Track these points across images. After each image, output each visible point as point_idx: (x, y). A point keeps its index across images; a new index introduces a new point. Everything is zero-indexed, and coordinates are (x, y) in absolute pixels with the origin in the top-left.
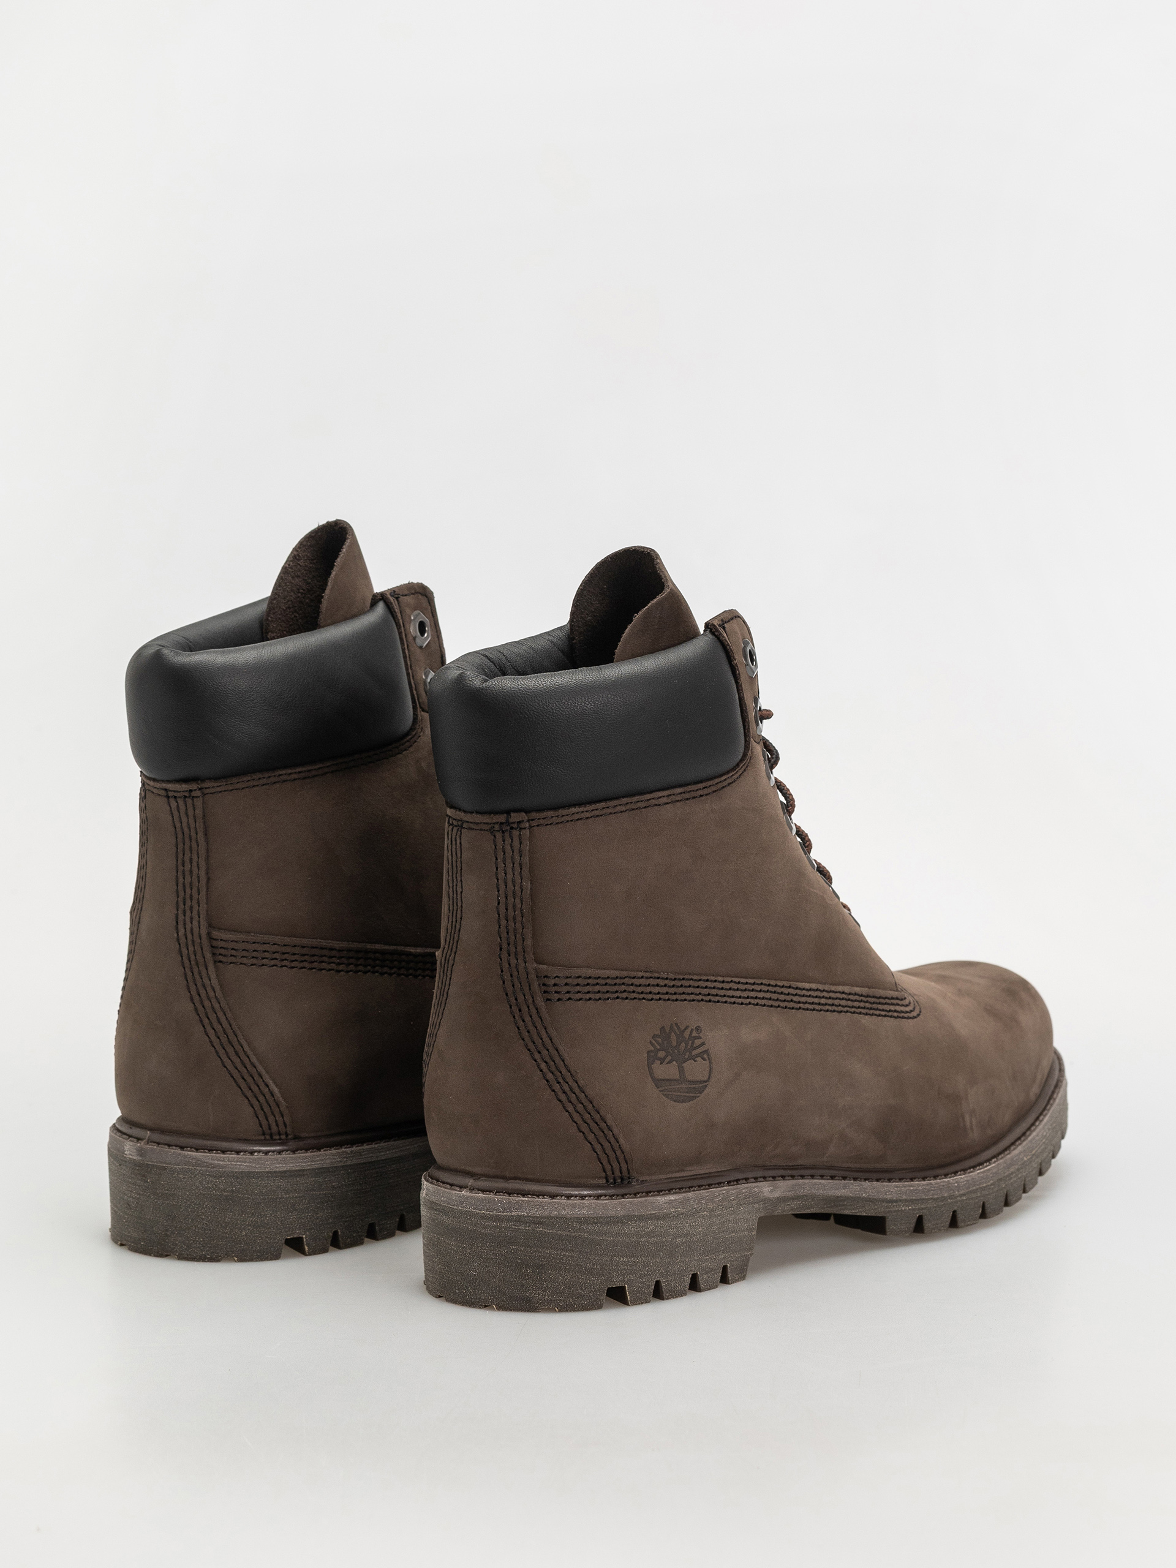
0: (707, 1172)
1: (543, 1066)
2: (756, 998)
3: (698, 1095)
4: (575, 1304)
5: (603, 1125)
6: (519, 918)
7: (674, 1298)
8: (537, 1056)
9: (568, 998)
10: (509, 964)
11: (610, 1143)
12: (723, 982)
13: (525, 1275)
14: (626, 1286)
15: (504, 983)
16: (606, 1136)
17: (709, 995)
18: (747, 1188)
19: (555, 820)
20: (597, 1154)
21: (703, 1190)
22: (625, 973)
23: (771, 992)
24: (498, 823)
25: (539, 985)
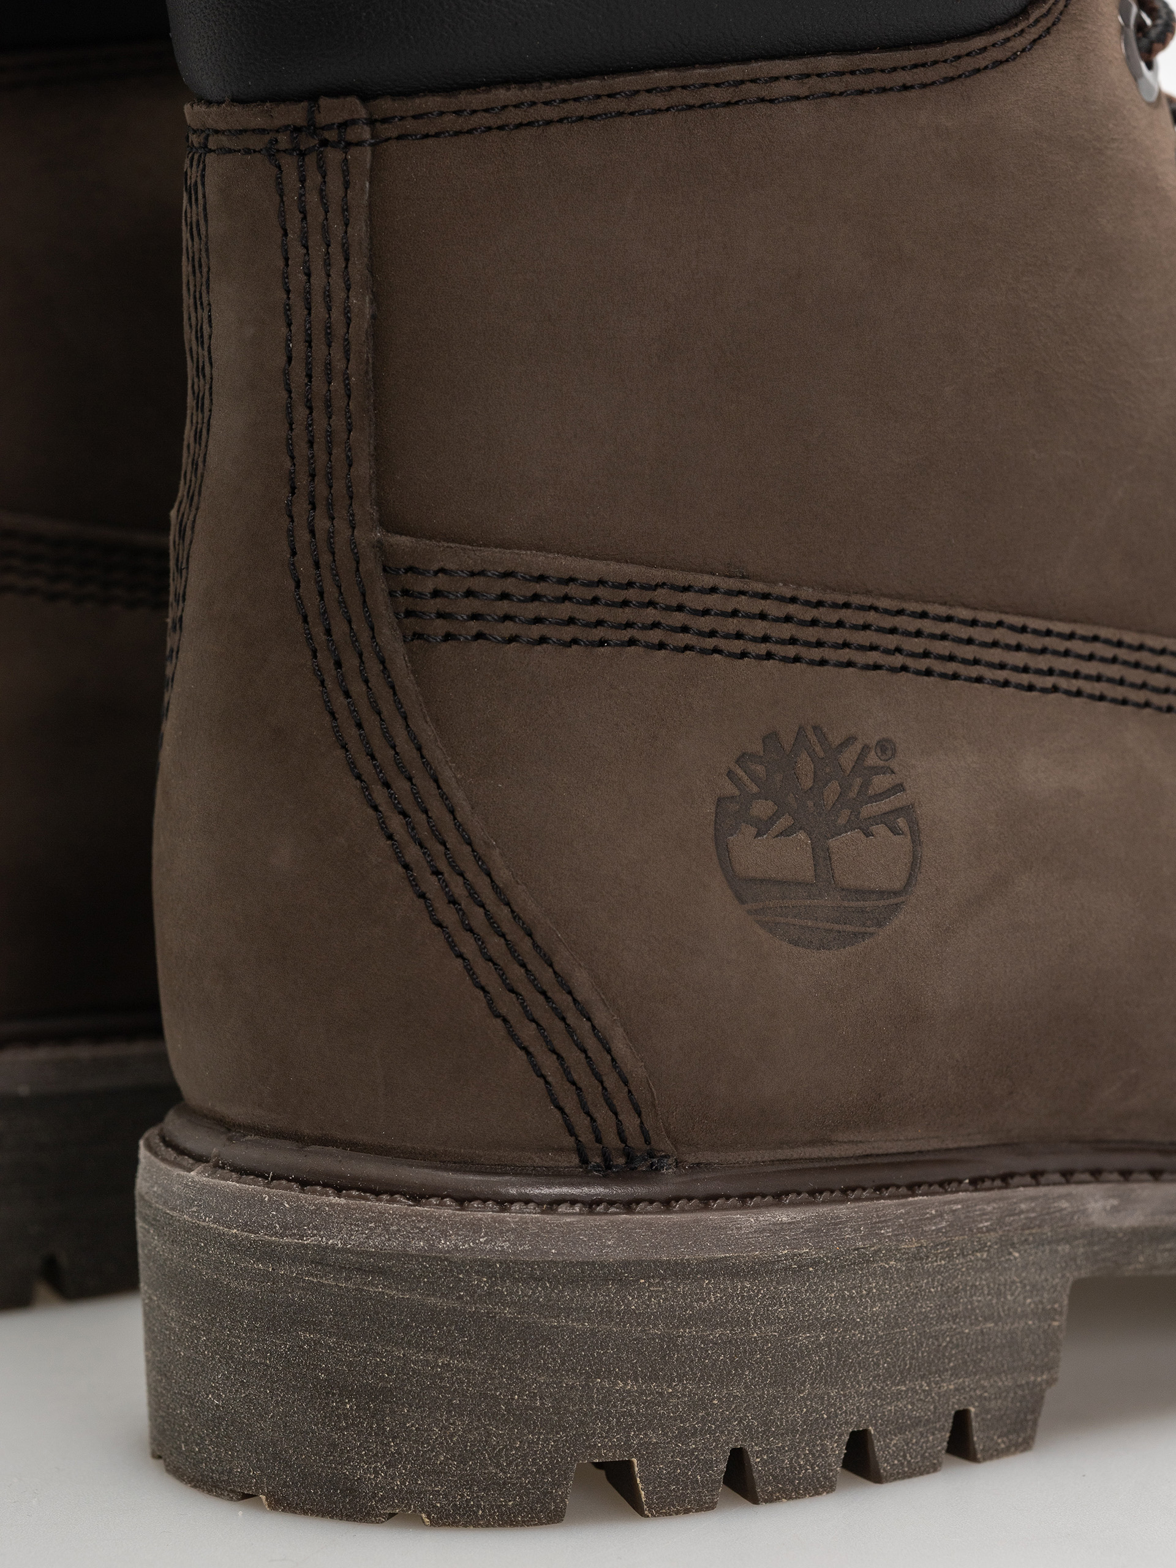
0: (911, 1149)
1: (396, 823)
2: (1076, 675)
3: (872, 929)
4: (479, 1507)
5: (562, 999)
6: (339, 403)
7: (790, 1498)
8: (380, 795)
9: (474, 632)
10: (312, 532)
11: (584, 1051)
12: (974, 623)
13: (338, 1416)
14: (635, 1460)
15: (298, 586)
16: (570, 1030)
17: (926, 654)
18: (1033, 1199)
19: (449, 122)
20: (547, 1082)
21: (890, 1197)
22: (658, 575)
23: (1125, 663)
24: (287, 127)
25: (391, 594)
